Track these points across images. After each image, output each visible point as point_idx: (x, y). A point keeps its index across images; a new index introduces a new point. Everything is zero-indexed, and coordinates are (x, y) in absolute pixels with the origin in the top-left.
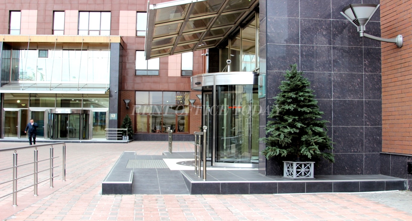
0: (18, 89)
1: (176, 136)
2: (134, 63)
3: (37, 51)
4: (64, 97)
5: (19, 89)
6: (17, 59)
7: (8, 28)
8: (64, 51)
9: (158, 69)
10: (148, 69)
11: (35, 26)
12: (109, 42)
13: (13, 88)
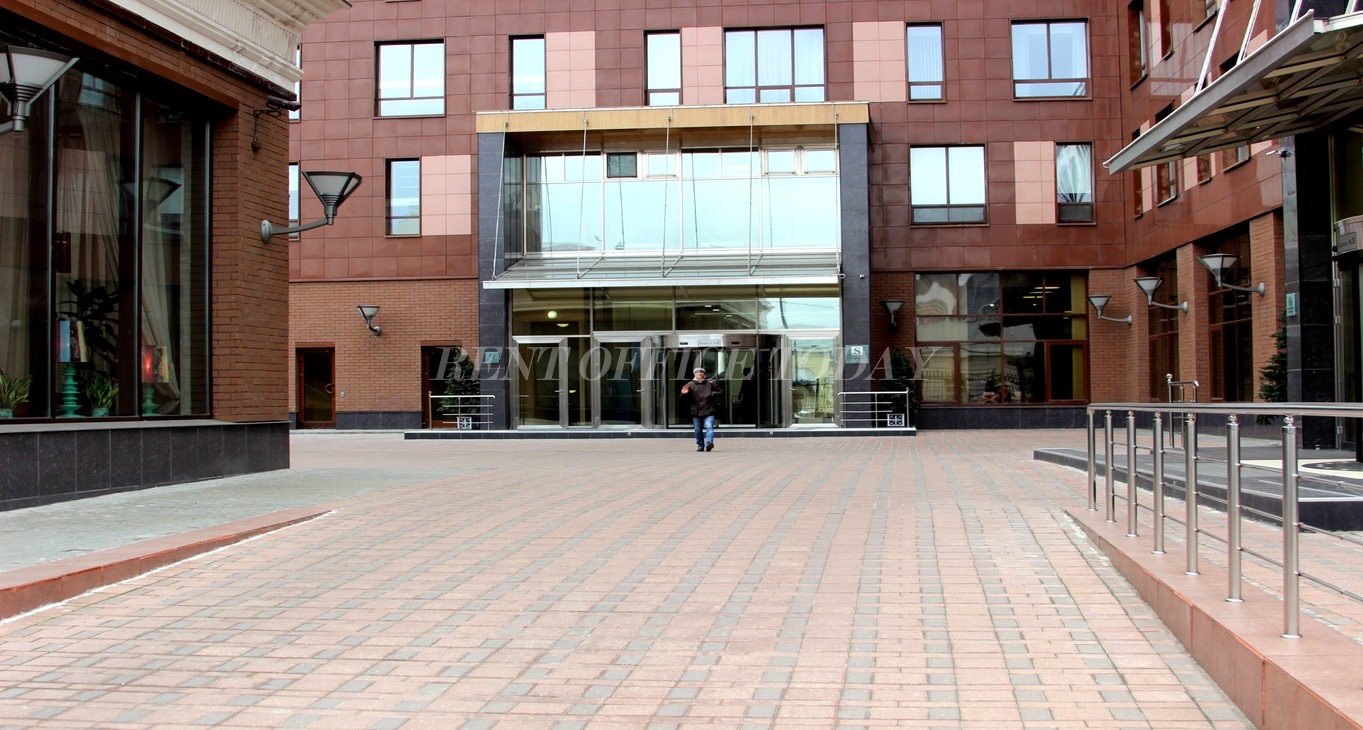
0: (540, 274)
1: (1048, 411)
2: (907, 186)
3: (603, 158)
4: (690, 297)
5: (542, 278)
6: (536, 184)
7: (506, 89)
8: (684, 155)
9: (982, 200)
10: (952, 202)
11: (589, 80)
12: (833, 121)
13: (531, 274)
